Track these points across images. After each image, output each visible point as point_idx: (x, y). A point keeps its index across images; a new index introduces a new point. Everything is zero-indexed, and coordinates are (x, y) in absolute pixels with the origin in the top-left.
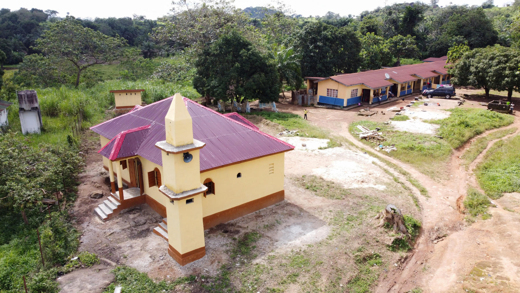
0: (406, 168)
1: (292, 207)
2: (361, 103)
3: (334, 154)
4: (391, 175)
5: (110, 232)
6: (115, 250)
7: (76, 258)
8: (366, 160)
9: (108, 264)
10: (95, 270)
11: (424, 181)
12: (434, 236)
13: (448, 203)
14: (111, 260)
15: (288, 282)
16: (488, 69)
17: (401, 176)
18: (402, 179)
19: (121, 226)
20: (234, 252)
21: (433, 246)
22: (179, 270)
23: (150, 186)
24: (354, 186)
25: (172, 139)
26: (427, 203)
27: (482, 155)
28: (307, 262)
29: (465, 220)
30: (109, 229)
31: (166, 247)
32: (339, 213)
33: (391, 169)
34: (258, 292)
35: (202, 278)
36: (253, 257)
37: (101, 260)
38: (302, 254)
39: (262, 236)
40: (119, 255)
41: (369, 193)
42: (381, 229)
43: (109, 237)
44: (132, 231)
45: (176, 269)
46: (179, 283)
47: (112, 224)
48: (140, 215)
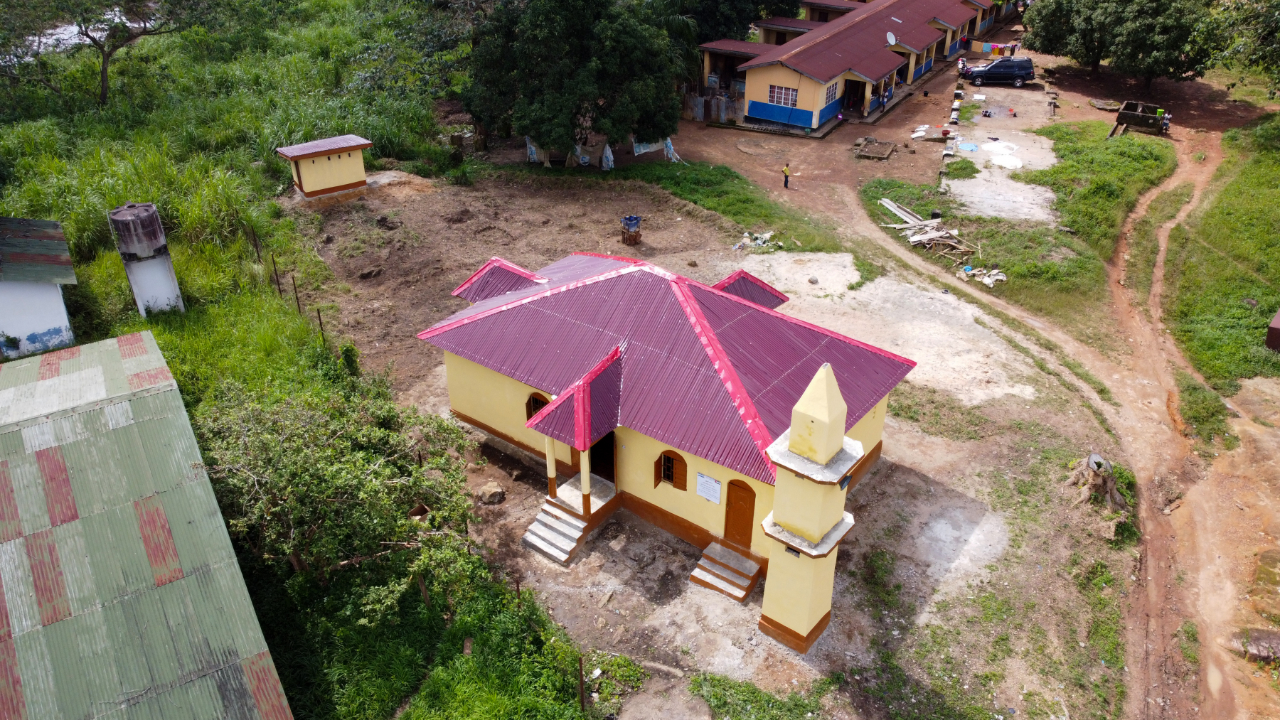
0: (1043, 329)
1: (904, 474)
2: (842, 114)
3: (886, 301)
4: (1025, 351)
5: (605, 594)
6: (651, 638)
7: (597, 672)
8: (959, 314)
9: (667, 675)
10: (656, 693)
11: (1090, 362)
12: (1160, 498)
13: (1155, 416)
14: (665, 663)
15: (1000, 655)
16: (1116, 26)
17: (1046, 355)
18: (1052, 363)
19: (616, 576)
20: (872, 605)
21: (1168, 523)
22: (802, 663)
23: (656, 486)
24: (979, 396)
25: (811, 449)
26: (1121, 421)
27: (1159, 273)
28: (1007, 606)
29: (1196, 453)
30: (594, 584)
31: (743, 616)
32: (996, 478)
33: (1019, 337)
34: (966, 687)
35: (852, 673)
36: (910, 612)
37: (645, 667)
38: (989, 589)
39: (895, 557)
40: (669, 650)
41: (1016, 413)
42: (1088, 508)
43: (610, 607)
44: (643, 582)
45: (795, 662)
46: (821, 691)
47: (591, 572)
48: (628, 538)
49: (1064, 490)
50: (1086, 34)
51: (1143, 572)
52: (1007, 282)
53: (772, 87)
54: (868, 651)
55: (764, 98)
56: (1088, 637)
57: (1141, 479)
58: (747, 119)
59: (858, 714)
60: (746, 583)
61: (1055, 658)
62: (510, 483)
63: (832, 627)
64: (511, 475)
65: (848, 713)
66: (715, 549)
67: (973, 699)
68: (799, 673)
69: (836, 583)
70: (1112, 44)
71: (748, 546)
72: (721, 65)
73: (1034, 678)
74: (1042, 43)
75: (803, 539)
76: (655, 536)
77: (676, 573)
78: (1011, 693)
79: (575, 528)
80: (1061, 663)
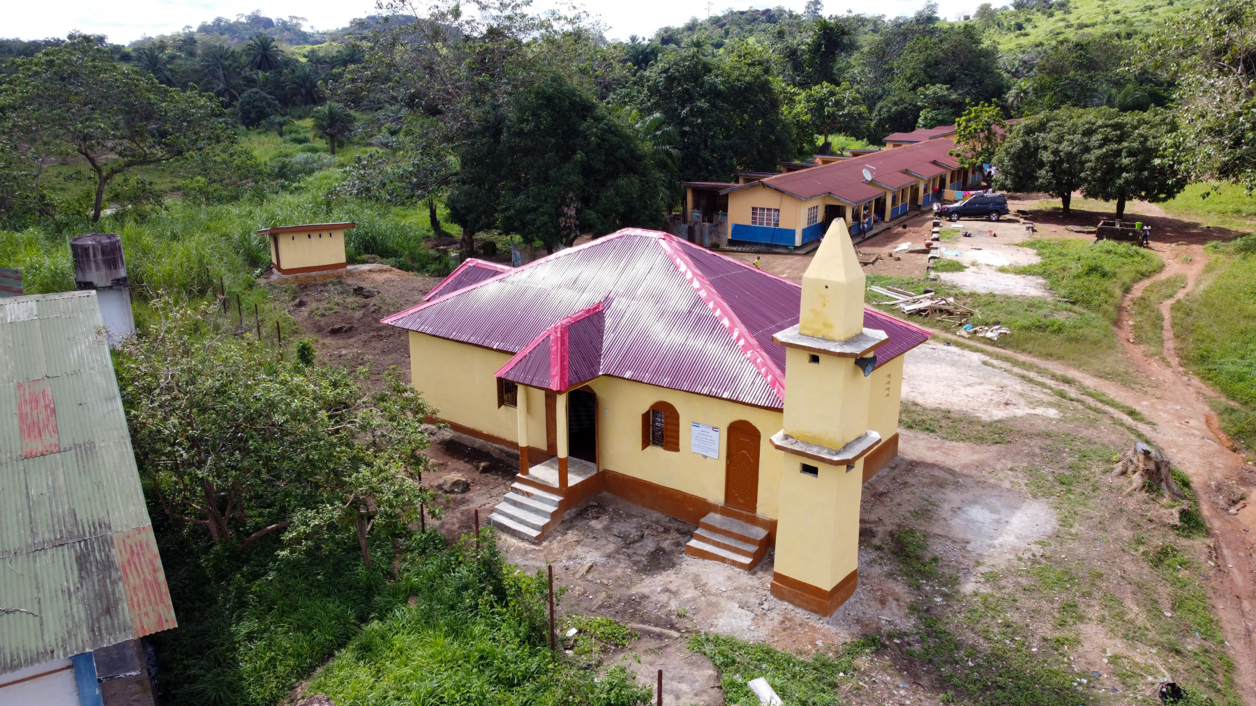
1: (926, 468)
4: (1043, 385)
5: (583, 565)
6: (639, 604)
7: (572, 632)
8: (965, 359)
9: (660, 636)
10: (646, 651)
11: (1112, 391)
12: (1221, 500)
13: (1197, 433)
14: (656, 626)
15: (1070, 621)
16: (1083, 154)
17: (1066, 388)
18: (1072, 392)
19: (596, 549)
20: (906, 574)
21: (1237, 520)
22: (827, 627)
23: (643, 448)
24: (999, 414)
25: (827, 325)
26: (1160, 436)
27: (1168, 334)
28: (1069, 577)
29: (1250, 463)
30: (570, 558)
31: (750, 583)
32: (1031, 472)
33: (1032, 375)
34: (1034, 650)
35: (890, 637)
36: (954, 581)
37: (632, 628)
38: (1044, 561)
39: (926, 536)
40: (662, 614)
41: (1041, 426)
42: (1144, 495)
43: (589, 577)
44: (629, 556)
45: (818, 625)
46: (853, 651)
47: (567, 547)
48: (612, 519)
49: (1112, 481)
51: (1220, 559)
52: (1011, 336)
53: (755, 209)
54: (906, 616)
55: (746, 220)
56: (1174, 609)
57: (1195, 480)
58: (731, 242)
59: (902, 676)
60: (753, 549)
61: (1139, 623)
62: (477, 475)
63: (860, 592)
64: (477, 468)
65: (891, 676)
66: (714, 518)
67: (1045, 661)
68: (824, 635)
69: (860, 555)
71: (754, 509)
72: (703, 202)
73: (1118, 642)
75: (821, 446)
76: (643, 517)
77: (668, 550)
78: (1092, 657)
79: (549, 504)
80: (1147, 629)
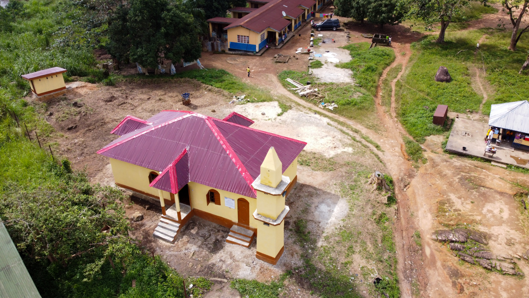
0: (353, 125)
1: (307, 187)
2: (268, 45)
3: (293, 119)
4: (348, 134)
5: (191, 253)
6: (212, 268)
7: (191, 286)
8: (321, 122)
9: (221, 282)
10: (217, 290)
11: (372, 136)
12: (402, 186)
13: (397, 154)
14: (219, 278)
15: (350, 254)
16: (368, 5)
17: (355, 135)
18: (358, 138)
19: (195, 244)
20: (300, 241)
21: (406, 194)
22: (275, 269)
23: (208, 205)
24: (332, 153)
25: (269, 182)
26: (385, 157)
27: (393, 99)
28: (351, 234)
29: (413, 166)
30: (186, 249)
31: (249, 253)
32: (342, 185)
33: (344, 129)
34: (339, 268)
35: (295, 270)
36: (315, 242)
37: (211, 280)
38: (344, 229)
39: (307, 221)
40: (220, 272)
41: (347, 159)
42: (376, 192)
43: (194, 258)
44: (207, 245)
45: (272, 269)
46: (283, 279)
47: (184, 244)
48: (198, 228)
49: (367, 187)
50: (358, 9)
51: (399, 214)
52: (338, 108)
53: (238, 36)
54: (300, 260)
55: (236, 40)
56: (382, 242)
57: (394, 179)
58: (230, 50)
59: (299, 286)
60: (249, 240)
61: (370, 252)
62: (145, 211)
63: (285, 252)
64: (145, 208)
65: (295, 286)
66: (235, 227)
67: (342, 272)
68: (274, 273)
69: (285, 234)
70: (368, 12)
71: (248, 224)
72: (217, 28)
73: (364, 261)
74: (342, 13)
75: (270, 218)
76: (210, 225)
77: (220, 240)
78: (356, 268)
79: (175, 226)
80: (373, 254)
